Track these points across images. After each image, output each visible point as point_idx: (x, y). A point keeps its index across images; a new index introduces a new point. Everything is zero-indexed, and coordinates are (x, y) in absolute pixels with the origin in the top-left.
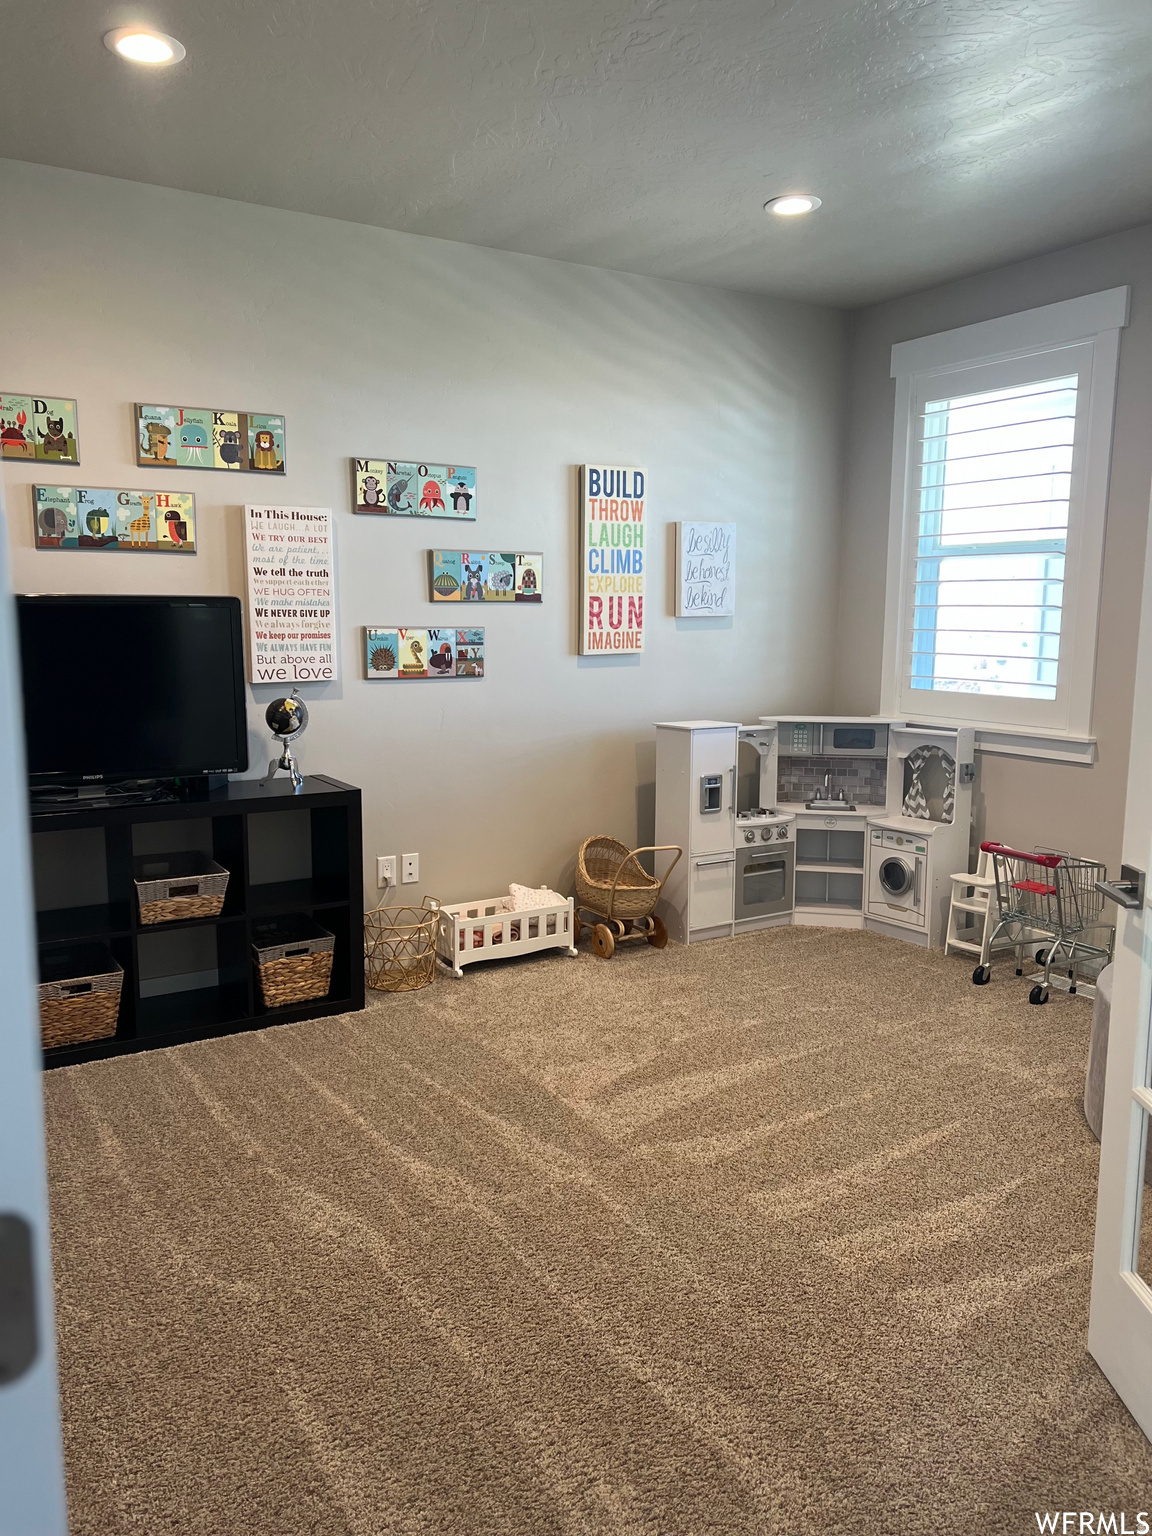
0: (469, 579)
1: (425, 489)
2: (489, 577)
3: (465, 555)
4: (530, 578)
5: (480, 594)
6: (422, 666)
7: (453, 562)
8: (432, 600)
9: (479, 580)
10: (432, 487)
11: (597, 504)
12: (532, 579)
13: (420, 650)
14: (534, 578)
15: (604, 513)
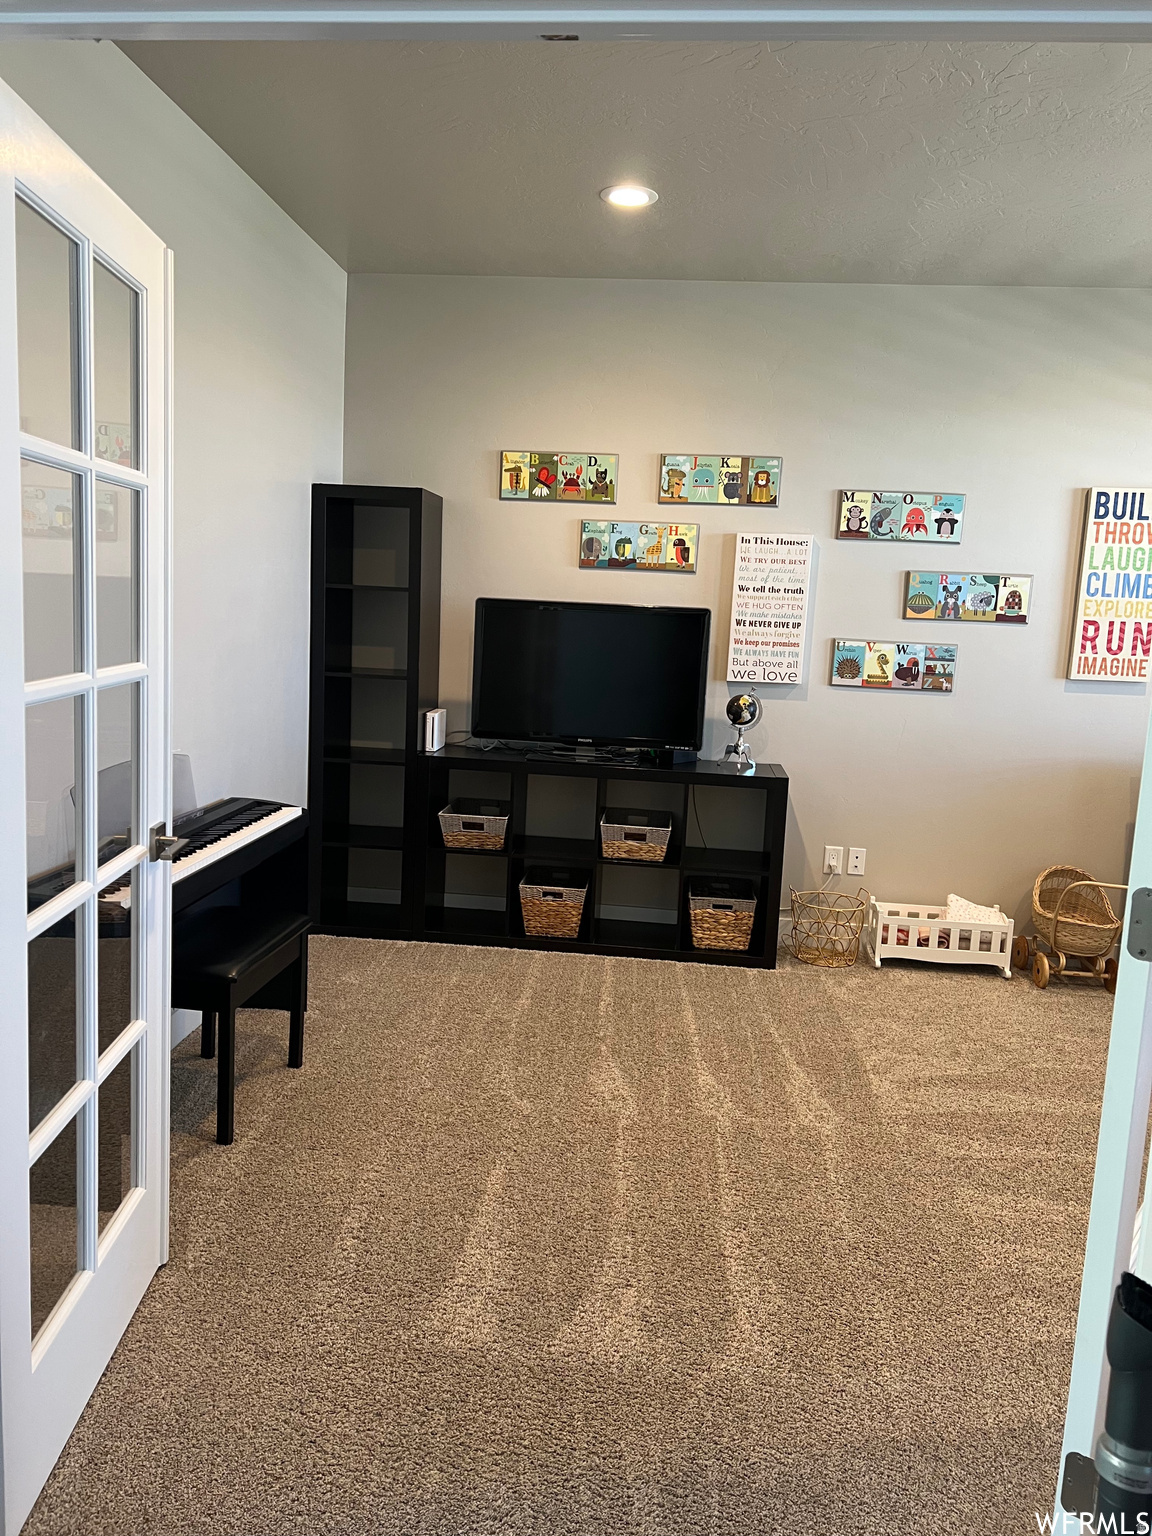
0: (946, 599)
1: (909, 516)
2: (968, 599)
3: (944, 576)
4: (1015, 599)
5: (957, 612)
6: (887, 677)
7: (931, 583)
8: (904, 617)
9: (957, 600)
10: (917, 513)
11: (1103, 528)
13: (887, 662)
14: (1020, 600)
15: (1111, 536)
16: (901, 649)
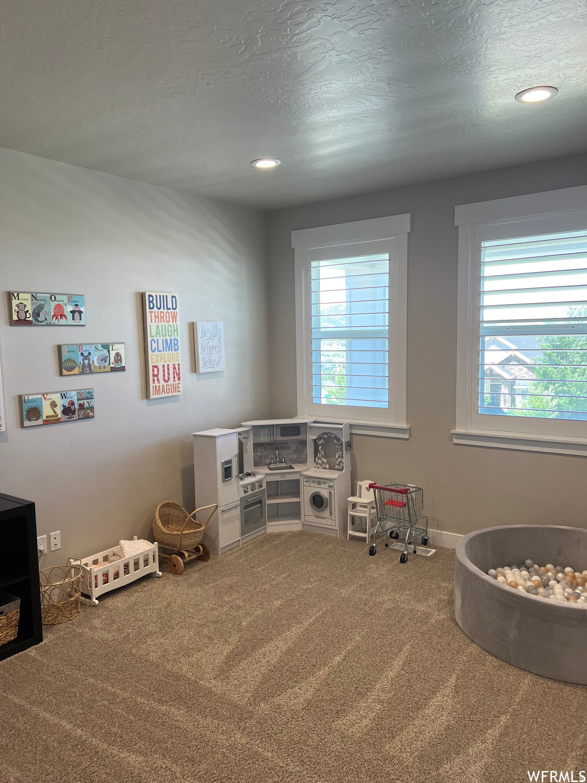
0: (83, 361)
1: (55, 309)
2: (95, 359)
3: (80, 346)
4: (118, 357)
5: (90, 369)
6: (58, 415)
7: (74, 351)
8: (61, 374)
9: (89, 361)
10: (59, 307)
11: (153, 314)
12: (119, 358)
13: (56, 406)
14: (121, 358)
15: (157, 319)
16: (63, 396)
